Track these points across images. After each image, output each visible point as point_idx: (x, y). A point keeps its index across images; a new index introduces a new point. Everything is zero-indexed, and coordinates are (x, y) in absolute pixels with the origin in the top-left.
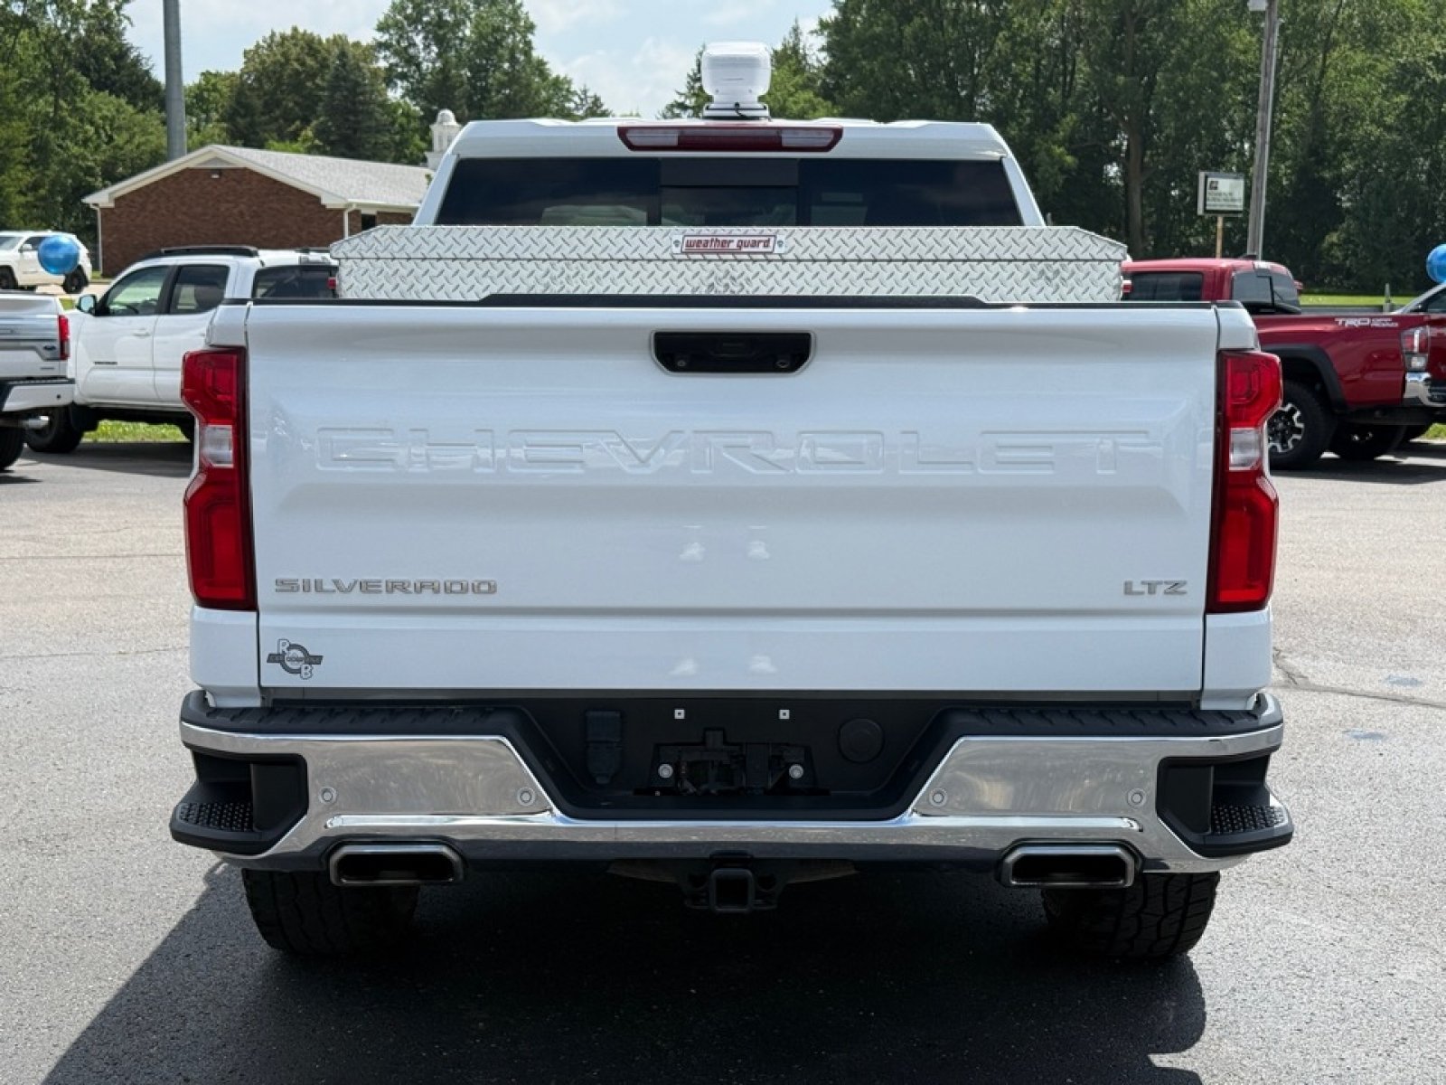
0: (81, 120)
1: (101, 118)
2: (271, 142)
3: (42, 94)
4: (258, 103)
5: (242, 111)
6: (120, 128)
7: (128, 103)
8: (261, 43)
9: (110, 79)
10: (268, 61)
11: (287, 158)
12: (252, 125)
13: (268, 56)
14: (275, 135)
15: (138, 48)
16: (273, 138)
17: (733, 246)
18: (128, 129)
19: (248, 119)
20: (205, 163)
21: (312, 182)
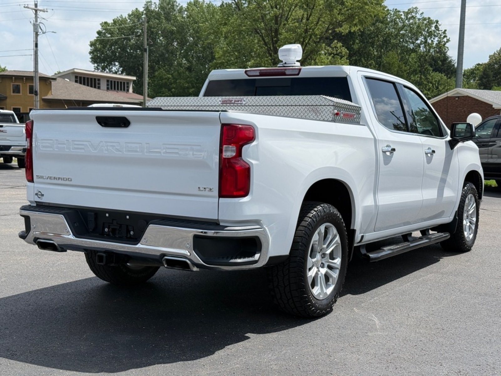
0: (428, 82)
1: (434, 81)
2: (494, 87)
3: (416, 74)
4: (491, 74)
5: (485, 77)
6: (441, 84)
7: (444, 76)
8: (496, 53)
9: (440, 68)
10: (498, 59)
11: (483, 92)
12: (488, 81)
13: (498, 57)
14: (496, 84)
15: (451, 57)
16: (495, 86)
17: (233, 102)
18: (443, 84)
19: (487, 79)
20: (453, 94)
21: (490, 100)
